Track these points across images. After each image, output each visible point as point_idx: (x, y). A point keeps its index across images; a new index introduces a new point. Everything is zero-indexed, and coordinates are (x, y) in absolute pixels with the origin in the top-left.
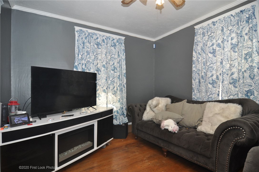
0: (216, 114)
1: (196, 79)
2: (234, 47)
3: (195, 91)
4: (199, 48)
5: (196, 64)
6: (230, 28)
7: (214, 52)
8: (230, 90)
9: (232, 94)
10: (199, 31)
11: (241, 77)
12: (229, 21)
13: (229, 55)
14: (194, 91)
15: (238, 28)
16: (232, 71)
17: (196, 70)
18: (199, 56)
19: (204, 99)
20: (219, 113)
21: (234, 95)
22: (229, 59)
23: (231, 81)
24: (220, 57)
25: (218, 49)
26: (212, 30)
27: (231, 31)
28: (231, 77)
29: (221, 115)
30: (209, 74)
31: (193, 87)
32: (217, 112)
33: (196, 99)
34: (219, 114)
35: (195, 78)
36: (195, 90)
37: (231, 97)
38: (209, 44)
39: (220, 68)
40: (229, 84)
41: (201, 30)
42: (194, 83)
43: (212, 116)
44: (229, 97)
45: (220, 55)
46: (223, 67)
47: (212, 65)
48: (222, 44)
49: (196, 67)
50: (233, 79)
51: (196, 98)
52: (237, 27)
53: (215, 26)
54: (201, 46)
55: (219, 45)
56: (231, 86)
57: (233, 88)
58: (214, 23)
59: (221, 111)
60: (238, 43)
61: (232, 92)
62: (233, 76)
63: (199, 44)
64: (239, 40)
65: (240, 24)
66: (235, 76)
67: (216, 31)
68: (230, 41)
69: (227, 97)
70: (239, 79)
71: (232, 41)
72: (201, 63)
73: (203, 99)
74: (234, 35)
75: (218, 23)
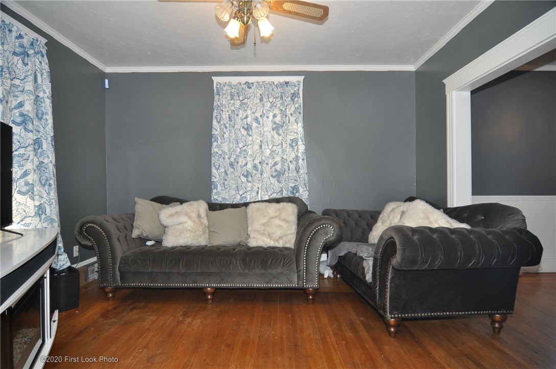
0: (272, 218)
1: (220, 168)
2: (277, 127)
3: (219, 188)
4: (225, 115)
5: (219, 142)
6: (271, 100)
7: (248, 128)
8: (272, 186)
9: (275, 191)
10: (225, 89)
11: (287, 169)
12: (271, 89)
13: (270, 136)
14: (216, 188)
15: (282, 104)
16: (276, 160)
17: (220, 152)
18: (225, 130)
19: (235, 200)
20: (275, 215)
21: (277, 193)
22: (270, 143)
23: (274, 174)
24: (259, 138)
25: (255, 125)
26: (246, 93)
27: (273, 105)
28: (273, 168)
29: (279, 219)
30: (242, 161)
31: (214, 179)
32: (273, 215)
33: (221, 201)
34: (276, 217)
35: (219, 166)
36: (219, 185)
37: (275, 196)
38: (242, 114)
39: (259, 153)
40: (271, 178)
41: (227, 87)
42: (217, 174)
43: (268, 222)
44: (271, 196)
45: (259, 135)
46: (262, 153)
47: (246, 147)
48: (261, 120)
49: (219, 147)
50: (276, 171)
51: (220, 199)
52: (281, 101)
53: (251, 91)
54: (229, 115)
55: (256, 120)
56: (273, 180)
57: (276, 183)
58: (249, 85)
59: (278, 213)
60: (283, 123)
61: (275, 188)
62: (276, 166)
63: (224, 109)
64: (284, 119)
65: (284, 99)
66: (278, 167)
67: (252, 98)
68: (271, 118)
69: (267, 196)
70: (285, 171)
71: (275, 119)
72: (228, 141)
73: (232, 200)
74: (277, 111)
75: (254, 87)
